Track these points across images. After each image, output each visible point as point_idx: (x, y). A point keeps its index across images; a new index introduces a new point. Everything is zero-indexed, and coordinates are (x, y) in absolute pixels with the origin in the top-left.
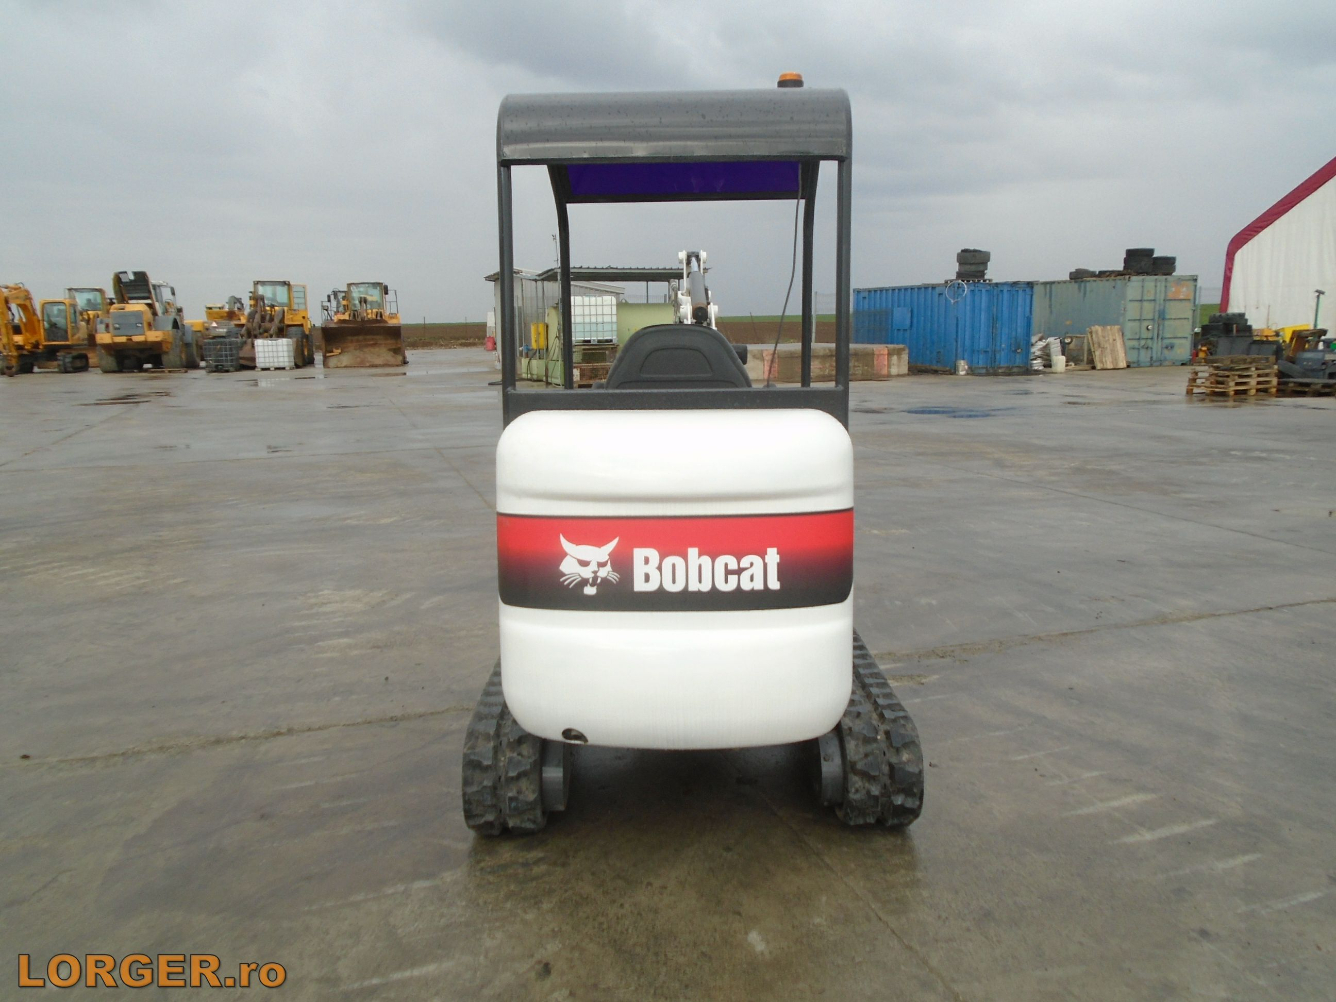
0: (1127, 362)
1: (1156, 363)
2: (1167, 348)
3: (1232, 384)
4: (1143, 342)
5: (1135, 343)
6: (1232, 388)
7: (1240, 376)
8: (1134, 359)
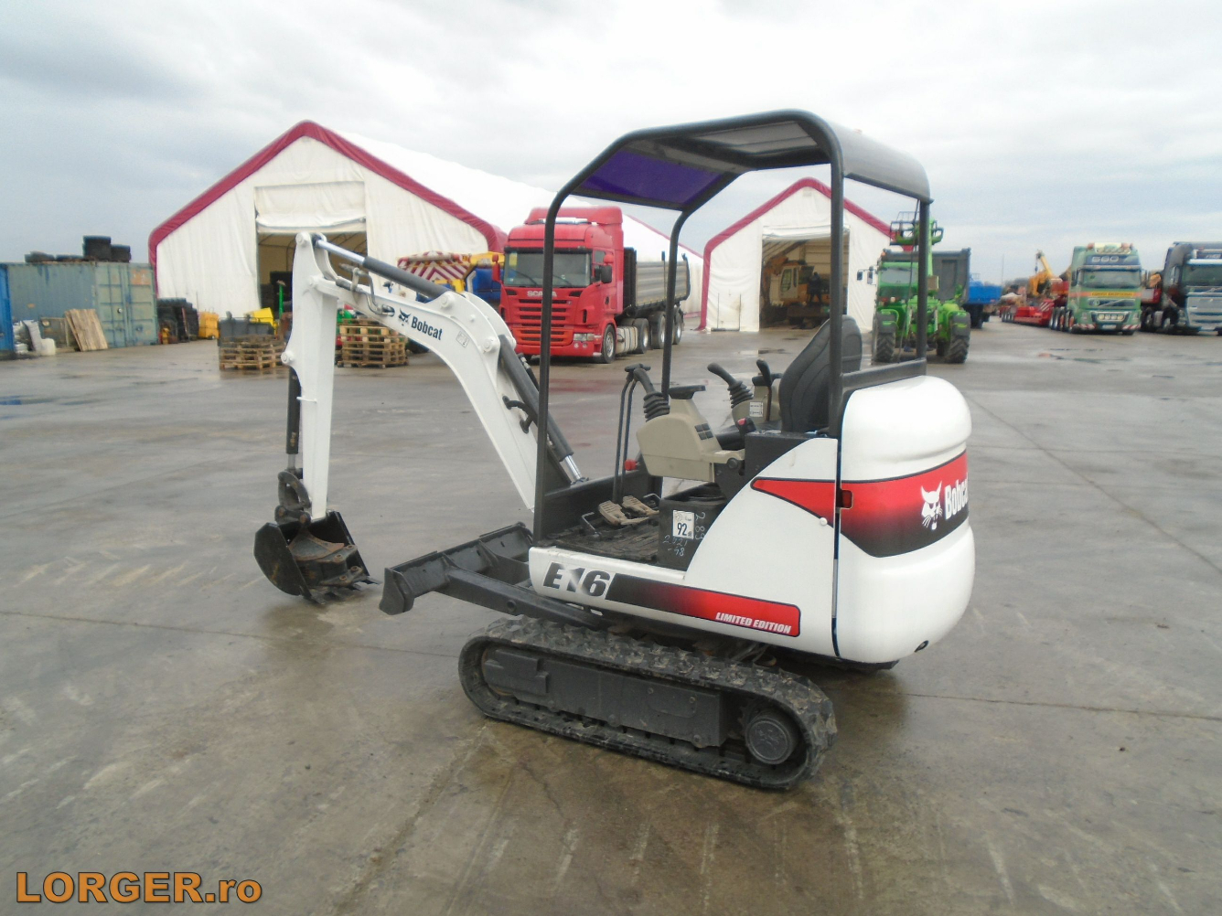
0: (108, 343)
1: (131, 343)
2: (137, 329)
3: (260, 359)
4: (116, 325)
5: (110, 326)
6: (260, 363)
7: (265, 352)
8: (112, 341)
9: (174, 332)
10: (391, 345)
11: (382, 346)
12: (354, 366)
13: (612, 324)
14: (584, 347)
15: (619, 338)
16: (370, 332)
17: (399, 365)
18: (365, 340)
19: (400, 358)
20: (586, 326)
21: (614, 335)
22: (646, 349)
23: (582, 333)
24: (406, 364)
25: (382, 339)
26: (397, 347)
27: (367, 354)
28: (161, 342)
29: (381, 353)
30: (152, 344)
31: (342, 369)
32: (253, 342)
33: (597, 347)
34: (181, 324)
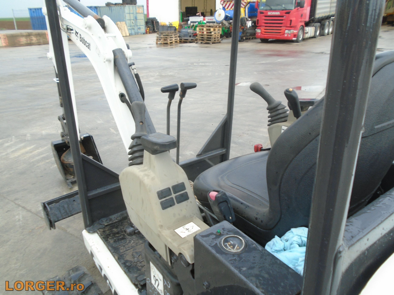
0: (129, 34)
1: (137, 34)
2: (139, 29)
3: (169, 40)
4: (132, 27)
5: (130, 28)
6: (169, 42)
7: (171, 38)
8: (131, 33)
9: (151, 30)
10: (214, 35)
11: (211, 35)
12: (201, 43)
13: (303, 26)
14: (289, 36)
15: (306, 32)
16: (207, 30)
17: (217, 43)
18: (205, 33)
19: (218, 40)
20: (291, 27)
21: (303, 30)
22: (317, 36)
23: (289, 30)
24: (220, 42)
25: (211, 33)
26: (217, 36)
27: (206, 38)
28: (146, 33)
29: (210, 38)
30: (144, 34)
31: (197, 44)
32: (167, 34)
33: (295, 36)
34: (154, 27)
